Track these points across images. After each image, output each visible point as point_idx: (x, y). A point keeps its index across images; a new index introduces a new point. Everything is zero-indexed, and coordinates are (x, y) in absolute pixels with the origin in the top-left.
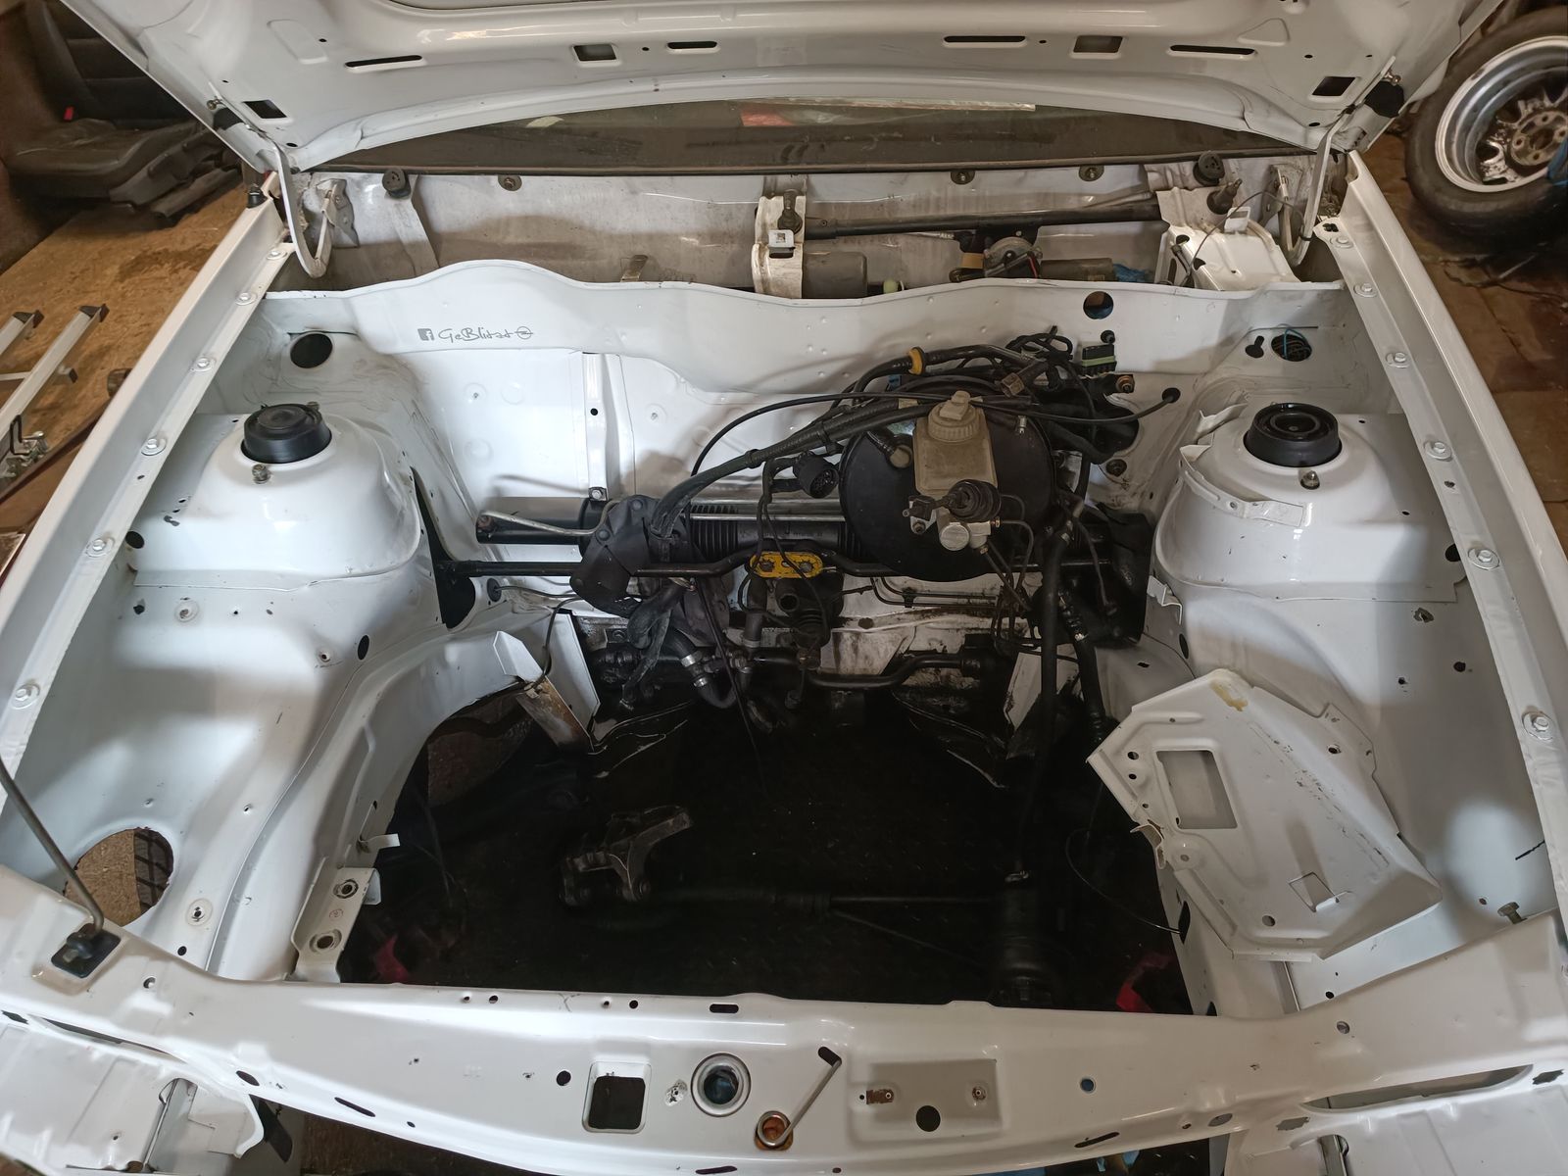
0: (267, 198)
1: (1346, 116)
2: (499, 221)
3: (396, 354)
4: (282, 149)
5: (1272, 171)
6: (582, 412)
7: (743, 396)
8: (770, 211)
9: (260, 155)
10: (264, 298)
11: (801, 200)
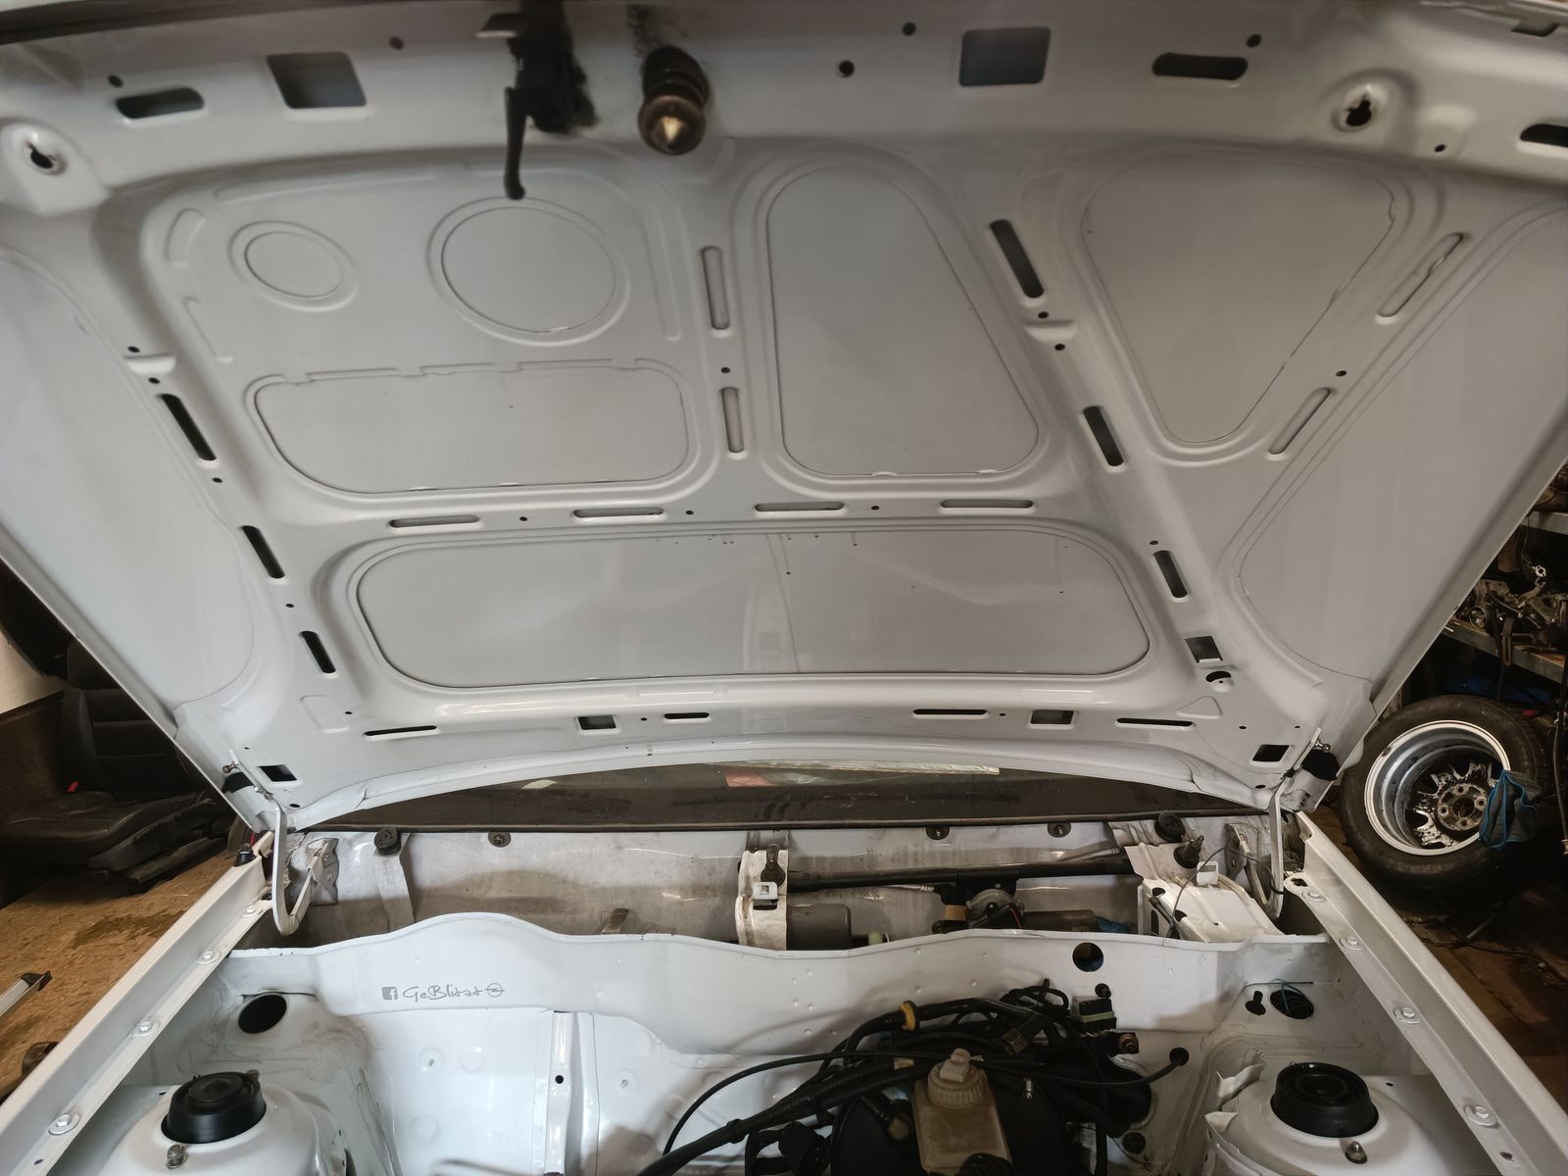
0: (255, 857)
1: (1288, 779)
2: (483, 876)
3: (353, 1016)
4: (284, 810)
5: (1228, 829)
6: (545, 1081)
7: (724, 1058)
8: (753, 865)
9: (260, 817)
10: (228, 956)
11: (783, 854)
